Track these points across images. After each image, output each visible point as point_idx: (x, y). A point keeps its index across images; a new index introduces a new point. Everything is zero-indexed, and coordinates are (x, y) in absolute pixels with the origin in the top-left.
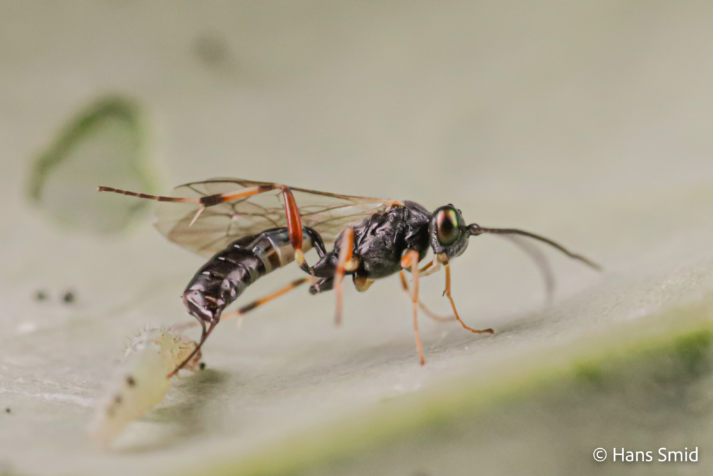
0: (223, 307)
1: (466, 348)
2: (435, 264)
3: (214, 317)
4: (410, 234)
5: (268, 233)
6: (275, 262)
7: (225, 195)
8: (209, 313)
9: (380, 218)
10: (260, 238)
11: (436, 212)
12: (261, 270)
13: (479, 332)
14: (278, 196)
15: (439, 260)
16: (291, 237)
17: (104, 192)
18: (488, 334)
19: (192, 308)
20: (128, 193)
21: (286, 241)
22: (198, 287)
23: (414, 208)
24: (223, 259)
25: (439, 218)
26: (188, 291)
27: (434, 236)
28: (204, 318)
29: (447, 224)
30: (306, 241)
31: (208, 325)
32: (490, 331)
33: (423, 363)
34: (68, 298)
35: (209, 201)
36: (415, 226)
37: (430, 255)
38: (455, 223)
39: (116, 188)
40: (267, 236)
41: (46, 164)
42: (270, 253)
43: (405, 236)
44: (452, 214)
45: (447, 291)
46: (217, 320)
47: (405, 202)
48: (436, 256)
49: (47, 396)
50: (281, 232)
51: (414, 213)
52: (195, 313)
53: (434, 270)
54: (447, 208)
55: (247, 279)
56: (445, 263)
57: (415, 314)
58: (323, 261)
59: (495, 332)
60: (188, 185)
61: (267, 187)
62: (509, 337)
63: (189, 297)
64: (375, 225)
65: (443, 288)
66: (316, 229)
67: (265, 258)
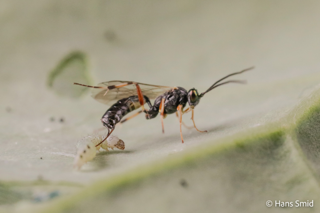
0: (115, 124)
1: (198, 137)
2: (190, 109)
3: (113, 127)
4: (181, 99)
5: (131, 98)
6: (133, 108)
7: (116, 86)
8: (111, 126)
9: (170, 94)
10: (128, 99)
11: (190, 91)
12: (129, 111)
13: (202, 132)
14: (134, 86)
15: (191, 108)
16: (139, 100)
17: (75, 85)
18: (205, 132)
19: (104, 124)
20: (84, 85)
21: (137, 101)
22: (107, 116)
23: (181, 90)
24: (116, 107)
25: (191, 93)
26: (103, 117)
27: (189, 99)
28: (109, 127)
29: (193, 95)
30: (144, 100)
31: (110, 130)
32: (206, 131)
33: (183, 142)
34: (62, 120)
35: (111, 88)
36: (182, 96)
37: (188, 105)
38: (196, 94)
39: (80, 84)
40: (131, 99)
41: (54, 74)
42: (132, 105)
43: (179, 100)
44: (195, 92)
45: (192, 118)
46: (114, 128)
47: (178, 87)
48: (190, 106)
49: (54, 153)
50: (136, 98)
51: (182, 91)
52: (106, 125)
53: (189, 111)
54: (193, 90)
55: (123, 114)
56: (193, 108)
57: (181, 126)
58: (151, 109)
59: (208, 131)
60: (103, 83)
61: (130, 83)
62: (213, 133)
63: (104, 120)
64: (169, 96)
65: (191, 117)
66: (148, 96)
67: (130, 107)
